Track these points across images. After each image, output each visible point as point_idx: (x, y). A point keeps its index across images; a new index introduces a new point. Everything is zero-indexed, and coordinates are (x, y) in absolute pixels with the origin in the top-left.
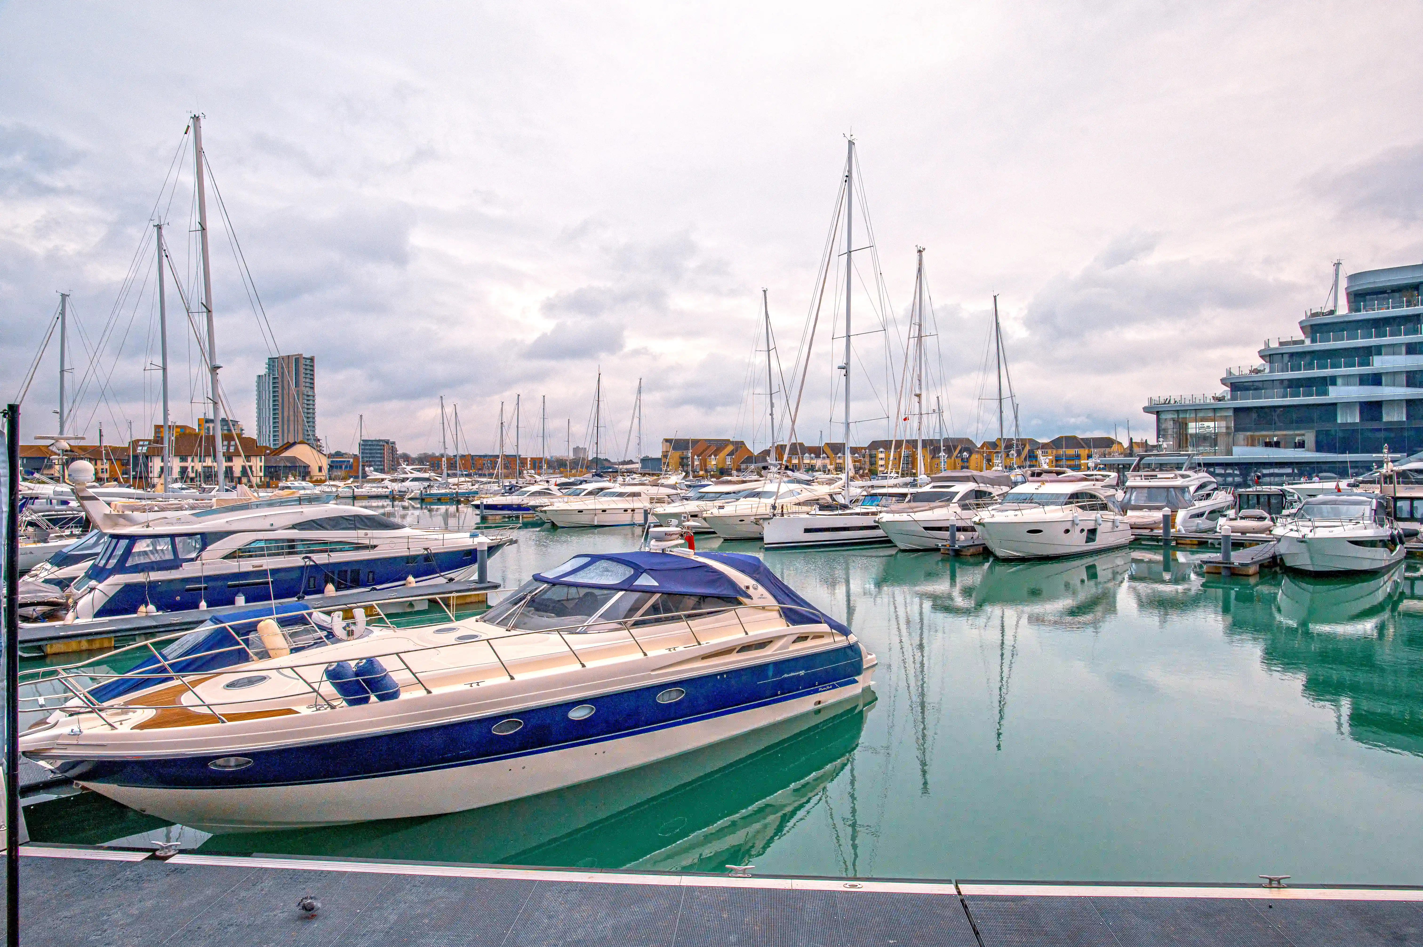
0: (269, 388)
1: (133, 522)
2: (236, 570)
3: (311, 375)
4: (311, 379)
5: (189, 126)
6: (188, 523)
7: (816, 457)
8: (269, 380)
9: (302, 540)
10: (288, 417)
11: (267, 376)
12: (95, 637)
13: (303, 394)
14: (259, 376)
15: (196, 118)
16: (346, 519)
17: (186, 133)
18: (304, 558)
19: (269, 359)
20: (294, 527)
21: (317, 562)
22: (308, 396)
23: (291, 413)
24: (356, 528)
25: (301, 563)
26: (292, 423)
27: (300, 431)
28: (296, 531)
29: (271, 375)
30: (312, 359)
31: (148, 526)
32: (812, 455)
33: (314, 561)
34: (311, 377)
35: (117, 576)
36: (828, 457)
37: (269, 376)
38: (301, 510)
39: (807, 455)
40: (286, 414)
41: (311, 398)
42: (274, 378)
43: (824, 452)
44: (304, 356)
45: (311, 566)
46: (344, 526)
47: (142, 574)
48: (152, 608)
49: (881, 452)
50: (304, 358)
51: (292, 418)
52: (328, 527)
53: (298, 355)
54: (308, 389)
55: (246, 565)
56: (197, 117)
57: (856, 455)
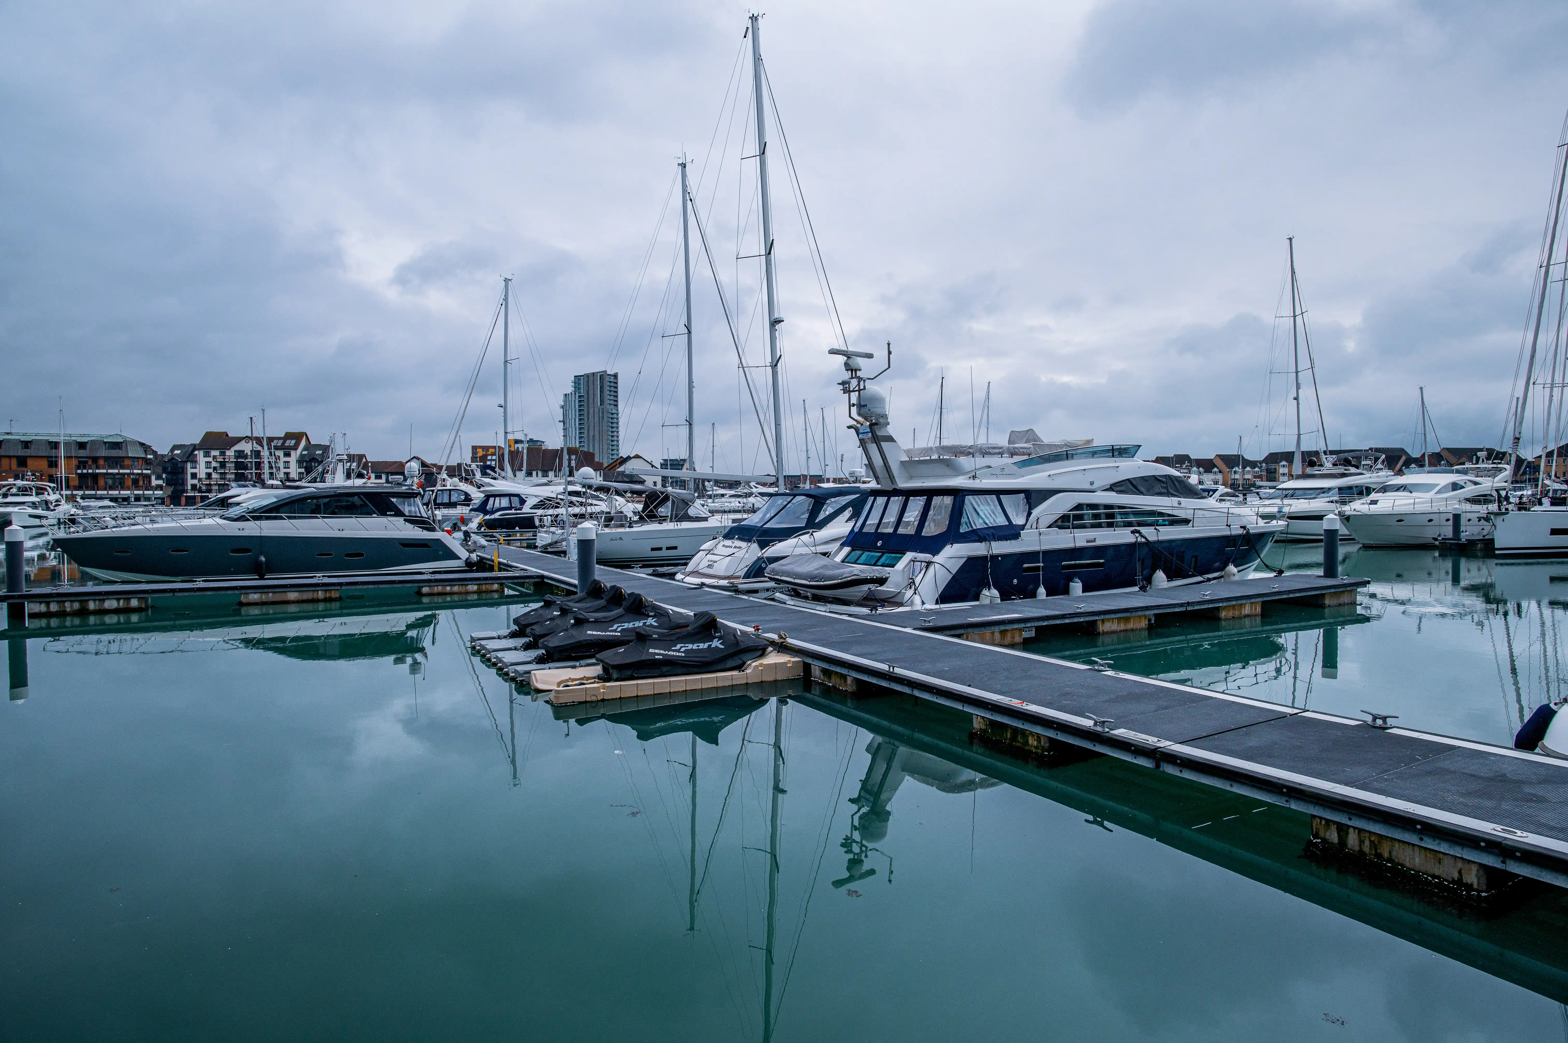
0: (575, 407)
1: (957, 471)
2: (1071, 545)
3: (614, 392)
4: (614, 396)
5: (748, 28)
6: (1011, 475)
7: (1205, 472)
8: (575, 397)
9: (1120, 507)
10: (594, 436)
11: (573, 394)
12: (1009, 627)
13: (608, 412)
14: (566, 395)
15: (754, 19)
16: (1160, 481)
17: (745, 37)
18: (1133, 532)
19: (575, 376)
20: (1112, 488)
21: (1150, 539)
22: (612, 414)
23: (597, 433)
24: (1169, 494)
25: (1131, 539)
26: (597, 442)
27: (605, 451)
28: (1113, 494)
29: (577, 393)
30: (615, 376)
31: (974, 477)
32: (1201, 469)
33: (1145, 538)
34: (615, 394)
35: (956, 546)
36: (1220, 472)
37: (575, 394)
38: (1117, 464)
39: (1195, 469)
40: (591, 433)
41: (615, 416)
42: (580, 397)
43: (1215, 466)
44: (608, 373)
45: (1143, 543)
46: (1157, 491)
47: (983, 544)
48: (995, 592)
49: (1284, 466)
50: (608, 375)
51: (597, 437)
52: (1143, 490)
53: (603, 372)
54: (612, 407)
55: (1080, 538)
56: (756, 17)
57: (1257, 469)
